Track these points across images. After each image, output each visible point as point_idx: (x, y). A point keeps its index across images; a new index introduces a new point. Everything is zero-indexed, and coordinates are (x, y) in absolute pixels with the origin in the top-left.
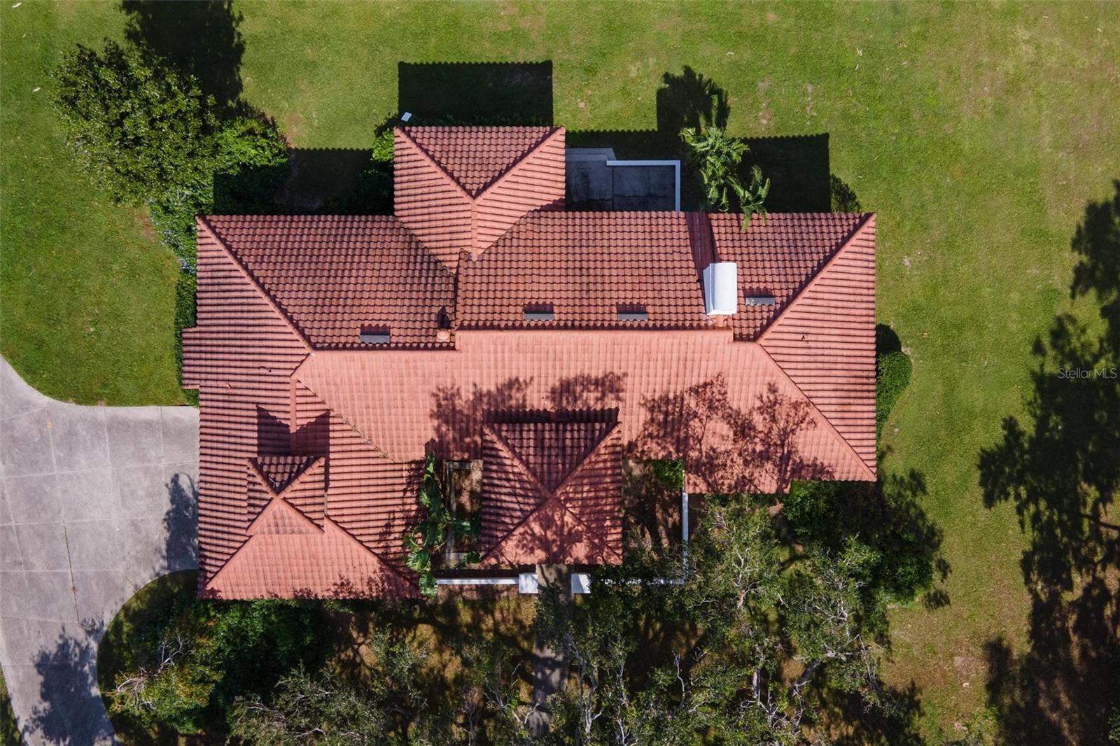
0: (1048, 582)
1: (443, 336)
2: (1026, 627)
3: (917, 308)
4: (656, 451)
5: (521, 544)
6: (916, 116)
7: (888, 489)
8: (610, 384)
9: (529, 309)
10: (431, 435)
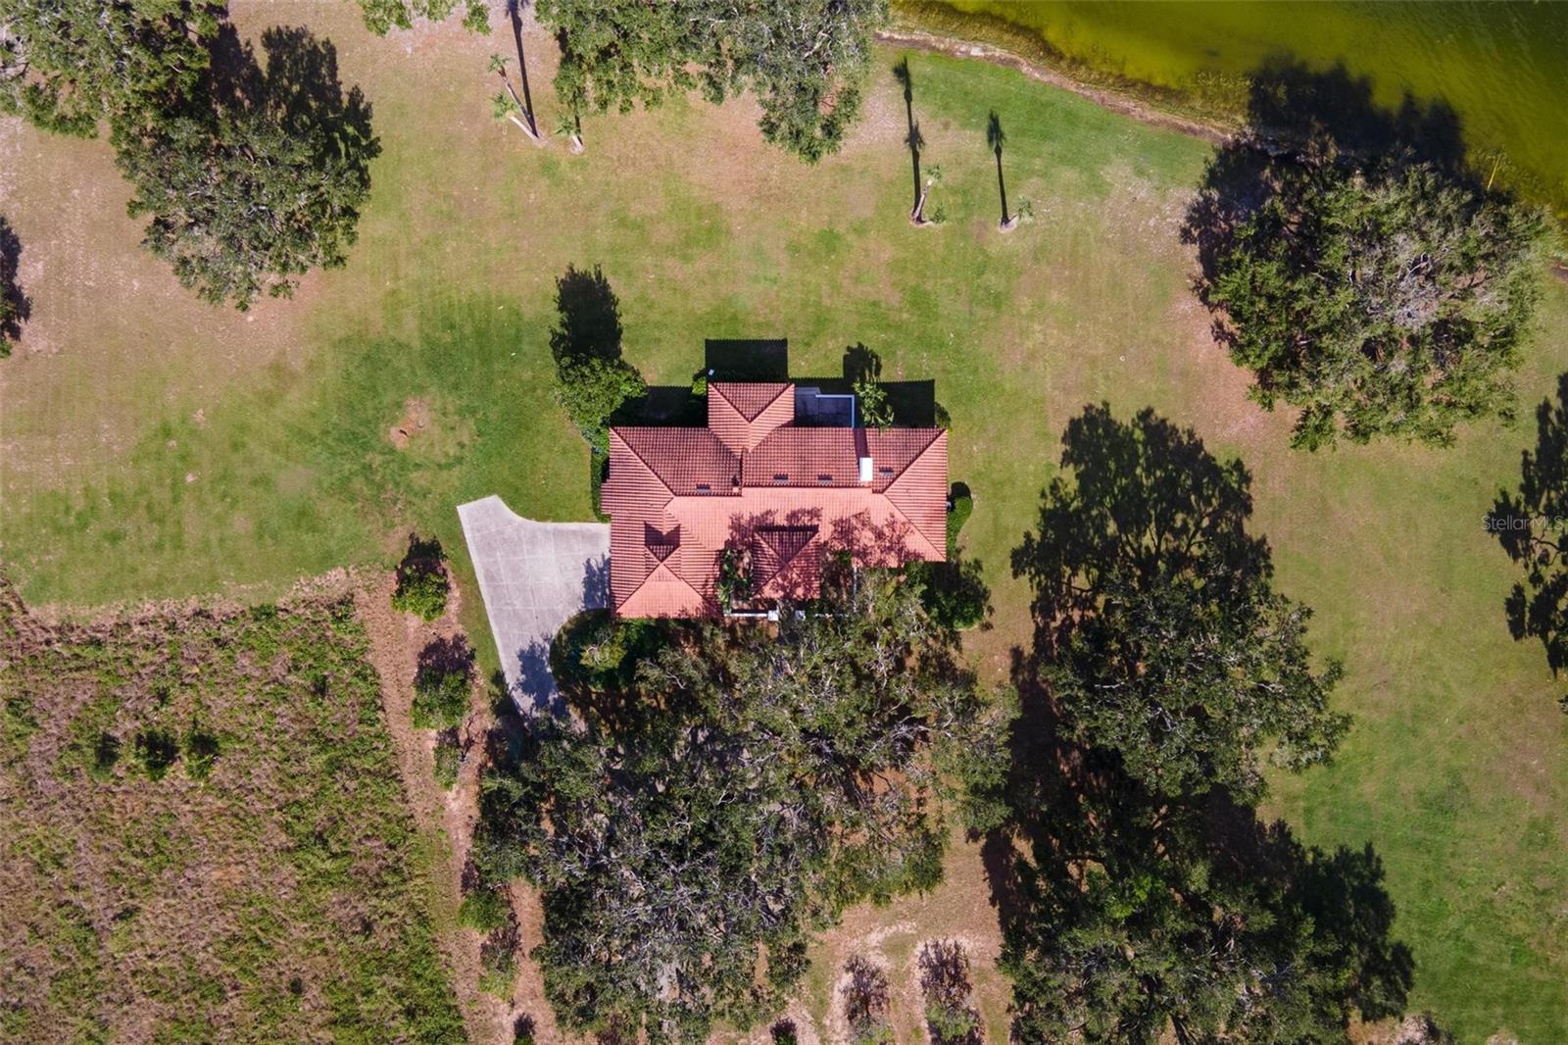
0: (1043, 618)
1: (736, 490)
2: (1031, 640)
3: (980, 474)
4: (838, 546)
5: (772, 588)
6: (981, 370)
7: (962, 569)
8: (815, 513)
9: (777, 477)
10: (728, 537)
